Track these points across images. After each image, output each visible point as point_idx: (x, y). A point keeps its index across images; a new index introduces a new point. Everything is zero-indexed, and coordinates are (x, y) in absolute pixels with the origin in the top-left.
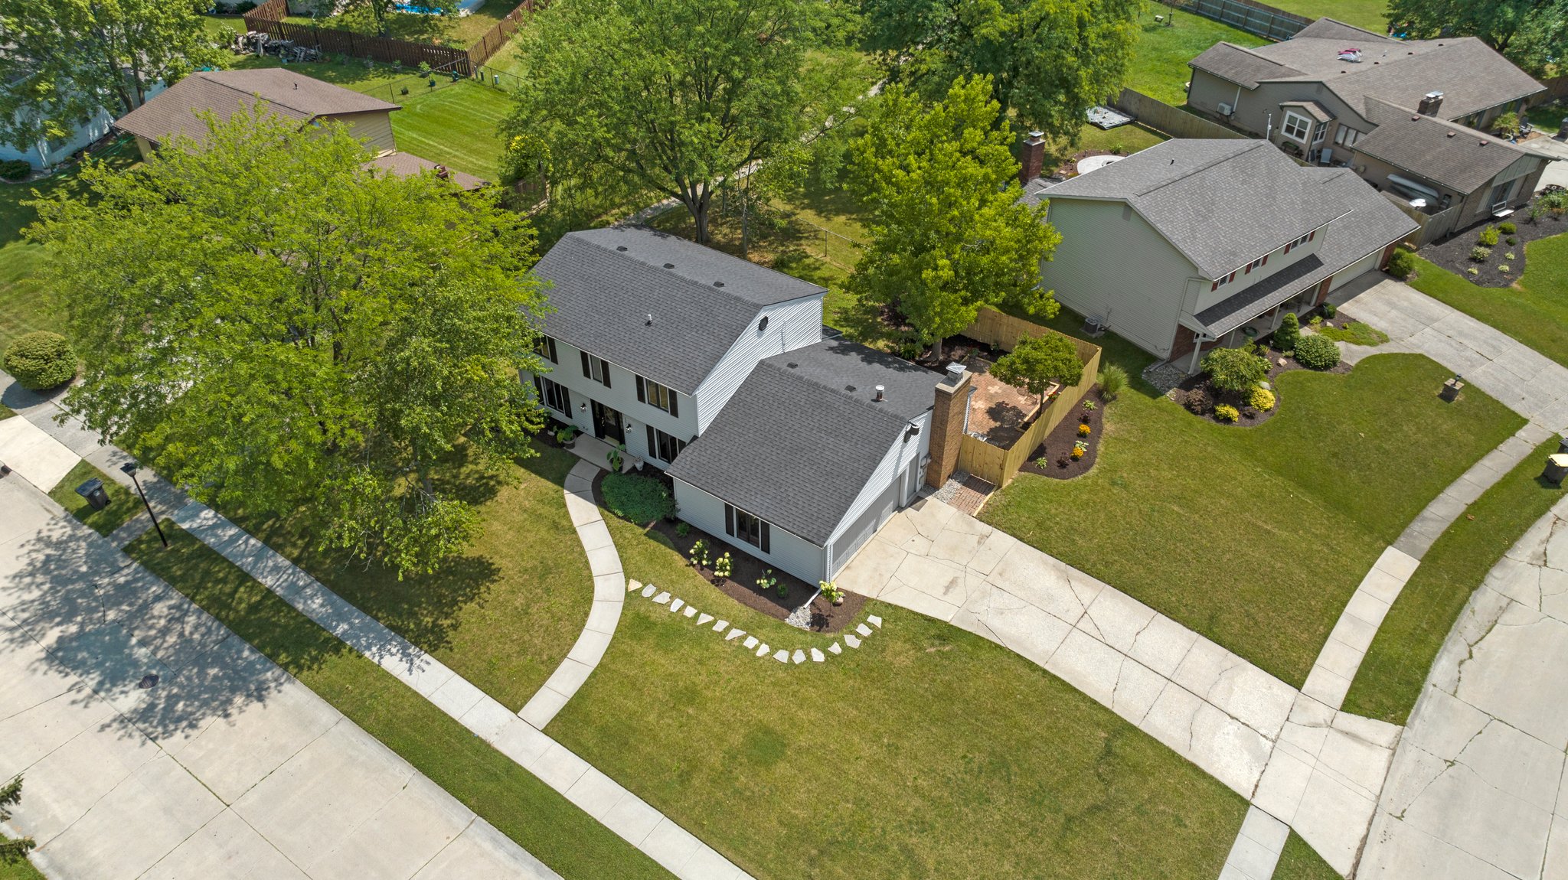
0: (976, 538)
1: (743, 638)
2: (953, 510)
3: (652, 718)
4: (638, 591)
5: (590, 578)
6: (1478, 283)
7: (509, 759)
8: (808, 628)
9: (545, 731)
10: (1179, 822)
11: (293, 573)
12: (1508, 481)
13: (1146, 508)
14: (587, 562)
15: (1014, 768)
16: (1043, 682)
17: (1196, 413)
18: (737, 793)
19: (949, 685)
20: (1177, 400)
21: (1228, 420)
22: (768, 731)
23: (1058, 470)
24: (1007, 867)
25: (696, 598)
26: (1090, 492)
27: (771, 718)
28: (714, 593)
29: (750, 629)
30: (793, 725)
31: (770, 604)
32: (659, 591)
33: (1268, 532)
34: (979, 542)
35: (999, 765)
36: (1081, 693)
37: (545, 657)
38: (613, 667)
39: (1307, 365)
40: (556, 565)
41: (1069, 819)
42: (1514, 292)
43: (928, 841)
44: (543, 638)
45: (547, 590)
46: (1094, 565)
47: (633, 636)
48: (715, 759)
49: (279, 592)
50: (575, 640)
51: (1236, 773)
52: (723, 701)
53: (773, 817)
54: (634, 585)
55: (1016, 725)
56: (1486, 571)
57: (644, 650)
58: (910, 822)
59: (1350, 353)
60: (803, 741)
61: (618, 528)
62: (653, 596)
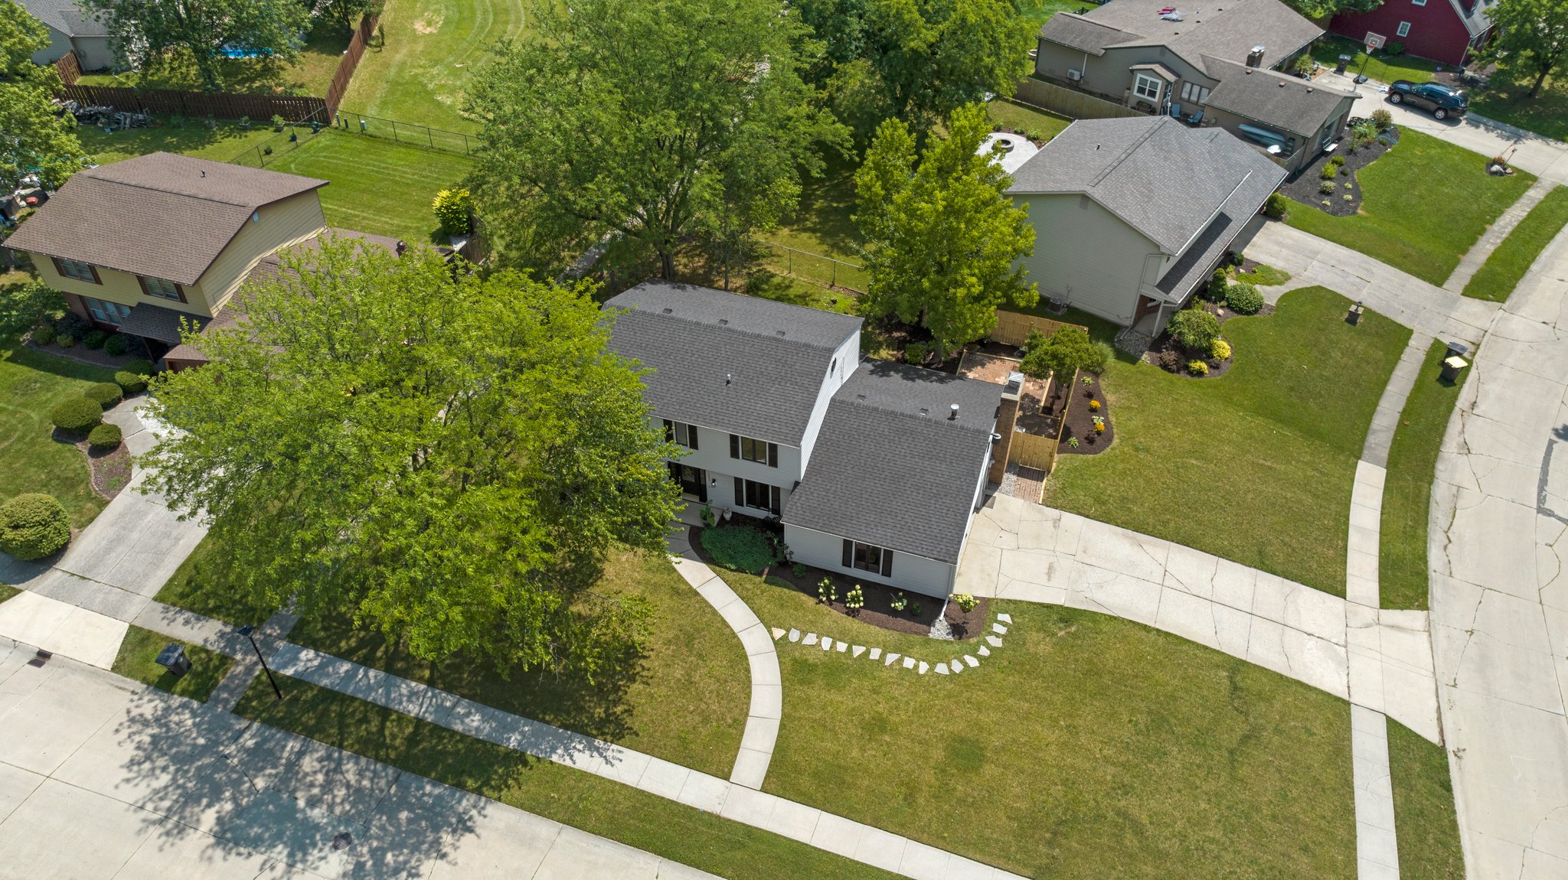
0: (1050, 523)
1: (900, 661)
2: (1020, 501)
3: (855, 753)
4: (785, 638)
5: (734, 635)
6: (1334, 213)
7: (744, 824)
8: (950, 638)
9: (764, 790)
10: (1308, 731)
11: (434, 696)
12: (1419, 386)
13: (1171, 466)
14: (724, 622)
15: (1173, 721)
16: (1161, 641)
17: (1173, 372)
18: (961, 801)
19: (1090, 661)
20: (1153, 362)
21: (1200, 373)
22: (962, 741)
23: (1088, 446)
24: (1203, 805)
25: (841, 633)
26: (1122, 461)
27: (959, 727)
28: (854, 625)
29: (903, 651)
30: (981, 730)
31: (909, 624)
32: (804, 633)
33: (1270, 468)
34: (1055, 527)
35: (1159, 721)
36: (1193, 643)
37: (730, 721)
38: (797, 715)
39: (1240, 311)
40: (697, 630)
41: (1231, 752)
42: (1361, 218)
43: (1134, 800)
44: (719, 702)
45: (700, 656)
46: (1154, 527)
47: (802, 682)
48: (929, 777)
49: (430, 718)
50: (749, 696)
51: (1331, 682)
52: (912, 722)
53: (1001, 814)
54: (779, 633)
55: (1157, 683)
56: (1433, 467)
57: (817, 692)
58: (1113, 789)
59: (1270, 295)
60: (996, 741)
61: (736, 581)
62: (801, 640)
